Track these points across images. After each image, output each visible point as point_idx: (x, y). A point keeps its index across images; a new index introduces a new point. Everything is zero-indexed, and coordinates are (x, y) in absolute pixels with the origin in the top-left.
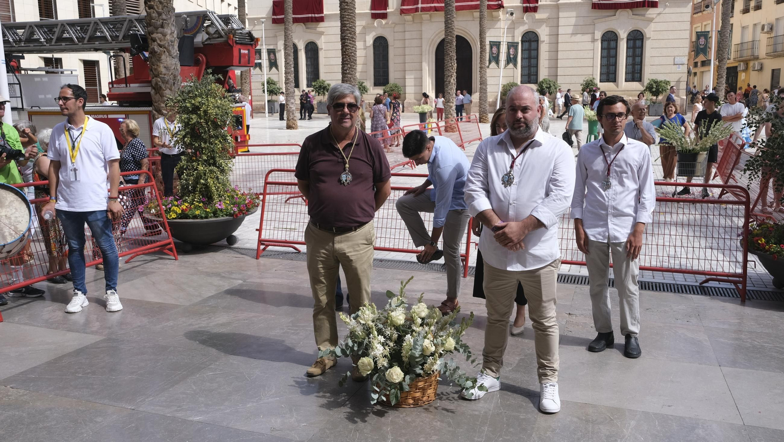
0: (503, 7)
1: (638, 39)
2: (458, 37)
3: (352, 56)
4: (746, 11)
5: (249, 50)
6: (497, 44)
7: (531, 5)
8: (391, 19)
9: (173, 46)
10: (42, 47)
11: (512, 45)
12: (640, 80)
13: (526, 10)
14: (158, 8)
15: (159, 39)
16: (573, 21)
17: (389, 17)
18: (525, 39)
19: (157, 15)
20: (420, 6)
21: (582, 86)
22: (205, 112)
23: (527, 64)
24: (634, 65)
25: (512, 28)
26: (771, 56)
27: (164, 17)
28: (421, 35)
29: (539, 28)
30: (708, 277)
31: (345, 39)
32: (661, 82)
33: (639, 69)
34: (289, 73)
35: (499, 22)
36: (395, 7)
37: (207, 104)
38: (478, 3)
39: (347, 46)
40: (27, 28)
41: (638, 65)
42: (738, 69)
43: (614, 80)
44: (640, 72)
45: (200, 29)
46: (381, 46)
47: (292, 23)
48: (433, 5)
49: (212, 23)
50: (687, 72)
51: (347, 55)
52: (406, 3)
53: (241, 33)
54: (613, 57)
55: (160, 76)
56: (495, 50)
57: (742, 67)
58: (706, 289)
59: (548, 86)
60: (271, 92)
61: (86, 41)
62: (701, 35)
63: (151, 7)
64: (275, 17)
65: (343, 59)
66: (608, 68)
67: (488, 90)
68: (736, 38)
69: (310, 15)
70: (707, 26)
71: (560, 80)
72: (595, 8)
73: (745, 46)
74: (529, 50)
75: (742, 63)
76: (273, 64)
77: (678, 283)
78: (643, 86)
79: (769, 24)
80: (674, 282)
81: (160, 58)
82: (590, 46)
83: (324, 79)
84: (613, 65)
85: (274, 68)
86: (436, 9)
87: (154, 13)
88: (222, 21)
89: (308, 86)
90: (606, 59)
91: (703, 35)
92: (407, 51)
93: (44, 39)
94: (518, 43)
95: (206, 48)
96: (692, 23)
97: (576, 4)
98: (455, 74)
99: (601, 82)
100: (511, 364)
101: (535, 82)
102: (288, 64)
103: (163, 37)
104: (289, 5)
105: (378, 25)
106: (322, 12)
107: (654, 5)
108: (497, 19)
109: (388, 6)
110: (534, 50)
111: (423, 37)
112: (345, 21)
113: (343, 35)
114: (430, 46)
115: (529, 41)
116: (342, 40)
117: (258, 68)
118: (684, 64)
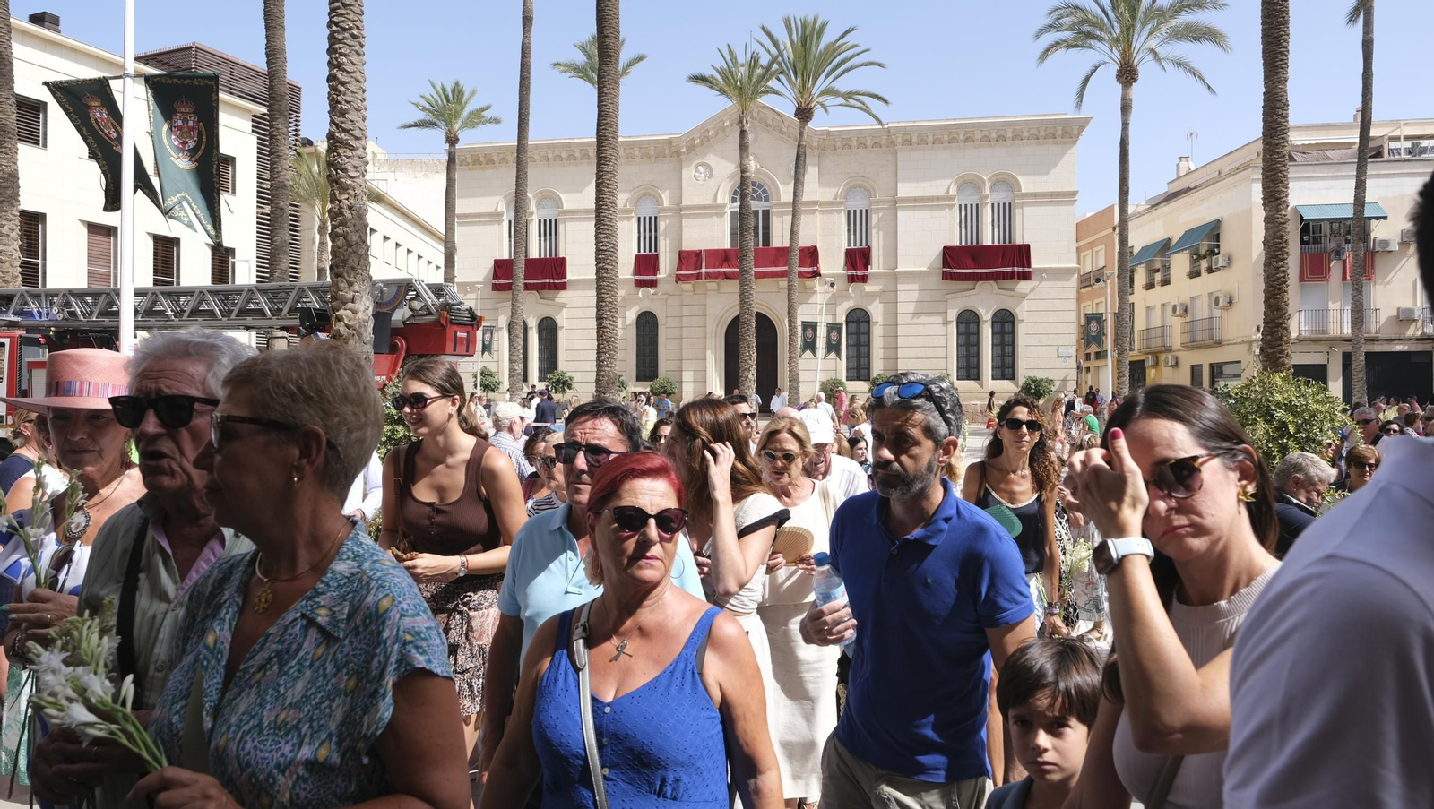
0: (820, 275)
1: (1007, 322)
2: (758, 314)
3: (612, 341)
4: (1150, 286)
5: (468, 333)
6: (810, 326)
7: (859, 273)
8: (661, 287)
9: (366, 327)
10: (168, 323)
11: (833, 327)
12: (1012, 377)
13: (852, 279)
14: (349, 276)
15: (347, 317)
16: (915, 296)
17: (659, 285)
18: (850, 319)
19: (347, 286)
20: (704, 270)
23: (854, 352)
24: (1003, 356)
25: (832, 304)
26: (1187, 347)
27: (356, 287)
28: (705, 310)
29: (870, 305)
32: (1042, 380)
33: (1010, 362)
34: (514, 361)
35: (814, 296)
36: (668, 273)
38: (786, 268)
39: (605, 327)
40: (149, 296)
41: (1009, 356)
42: (1146, 364)
43: (977, 377)
44: (1013, 366)
45: (401, 302)
46: (647, 324)
47: (522, 290)
48: (721, 270)
49: (418, 296)
50: (1076, 367)
51: (604, 340)
52: (684, 267)
53: (459, 309)
54: (974, 346)
56: (809, 333)
57: (1150, 361)
61: (233, 316)
62: (1092, 318)
63: (339, 274)
64: (497, 282)
65: (598, 345)
66: (968, 361)
67: (801, 389)
68: (1140, 323)
69: (547, 281)
70: (1100, 305)
72: (946, 279)
73: (1153, 333)
74: (858, 334)
75: (1150, 356)
76: (487, 346)
78: (1017, 387)
79: (1182, 304)
82: (941, 330)
83: (564, 370)
84: (974, 356)
85: (488, 354)
86: (727, 276)
87: (342, 282)
88: (432, 292)
89: (541, 379)
90: (964, 348)
91: (1096, 318)
92: (685, 332)
93: (172, 311)
94: (842, 325)
95: (408, 329)
96: (1079, 300)
97: (921, 272)
98: (754, 366)
99: (958, 379)
101: (867, 378)
102: (515, 348)
103: (352, 315)
104: (520, 268)
105: (643, 295)
106: (564, 276)
107: (1026, 276)
108: (812, 292)
109: (658, 270)
110: (864, 334)
111: (708, 313)
112: (604, 293)
113: (600, 312)
114: (718, 326)
115: (856, 322)
116: (598, 319)
118: (1071, 357)
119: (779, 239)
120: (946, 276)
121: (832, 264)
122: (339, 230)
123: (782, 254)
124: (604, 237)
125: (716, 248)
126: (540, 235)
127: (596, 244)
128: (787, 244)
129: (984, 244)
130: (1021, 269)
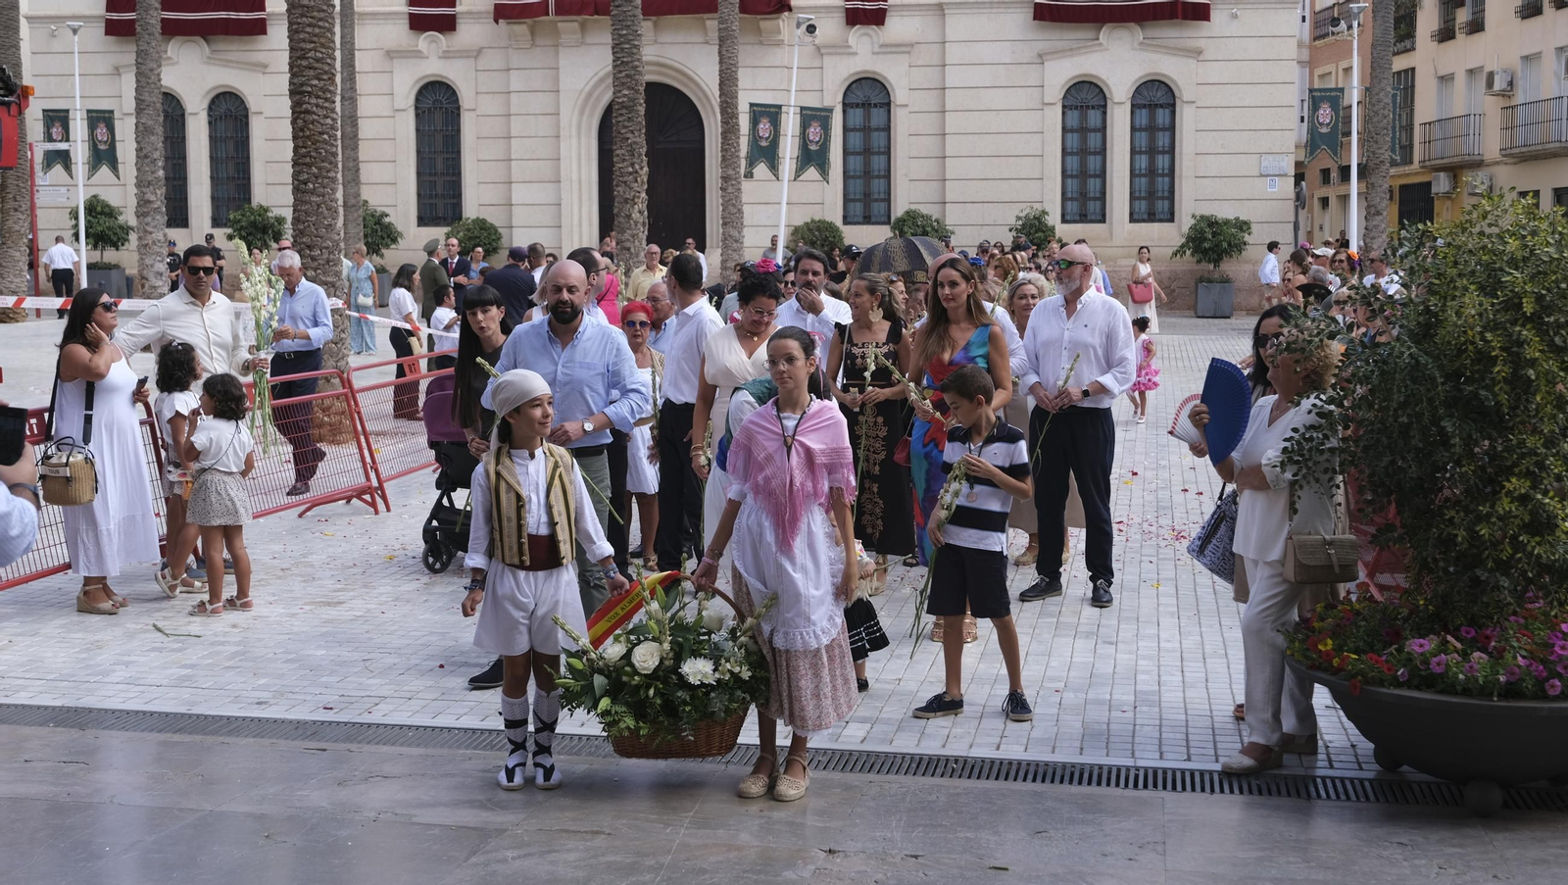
0: (790, 9)
1: (1161, 106)
2: (650, 85)
4: (1446, 34)
6: (771, 114)
7: (868, 6)
8: (464, 32)
11: (814, 116)
12: (1171, 218)
13: (854, 18)
17: (460, 28)
18: (852, 99)
21: (1014, 233)
23: (856, 162)
24: (1151, 174)
25: (814, 68)
26: (1512, 157)
28: (556, 80)
29: (891, 69)
31: (302, 93)
32: (1227, 222)
33: (1166, 187)
34: (149, 183)
35: (777, 50)
41: (1163, 175)
42: (1434, 190)
43: (1101, 217)
44: (1170, 195)
46: (438, 109)
47: (159, 37)
50: (1292, 195)
51: (308, 137)
54: (1095, 153)
56: (764, 128)
57: (1441, 184)
60: (101, 239)
64: (115, 16)
66: (1083, 184)
68: (1425, 108)
69: (223, 15)
72: (1042, 19)
73: (1448, 129)
74: (866, 130)
75: (1442, 174)
76: (103, 155)
77: (1141, 763)
78: (1179, 234)
79: (1504, 71)
80: (1129, 762)
82: (1032, 121)
83: (264, 204)
84: (1095, 176)
85: (105, 171)
86: (599, 8)
89: (216, 222)
90: (1075, 159)
91: (1331, 97)
92: (517, 126)
94: (830, 110)
96: (1310, 64)
98: (644, 195)
99: (1064, 221)
102: (146, 157)
105: (428, 49)
106: (263, 9)
107: (1198, 13)
108: (774, 42)
110: (877, 129)
111: (562, 86)
112: (304, 41)
113: (295, 81)
114: (582, 113)
115: (863, 105)
116: (292, 93)
117: (58, 169)
118: (1286, 175)
120: (1041, 13)
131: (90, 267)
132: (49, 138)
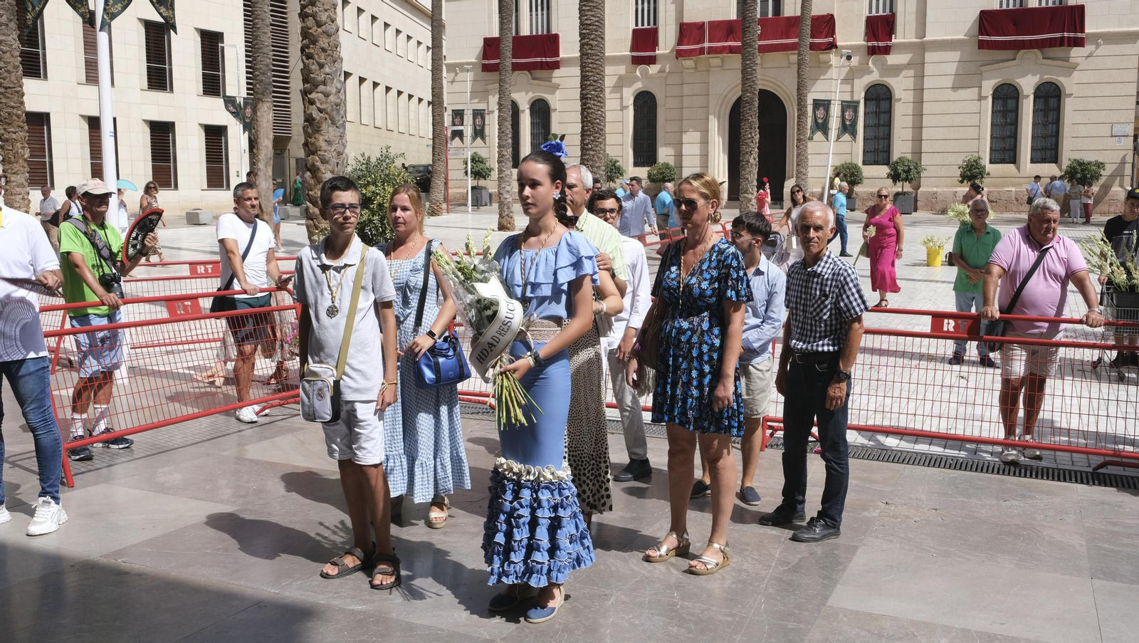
0: (836, 47)
1: (1052, 97)
2: (763, 92)
3: (597, 123)
7: (881, 44)
8: (661, 66)
9: (338, 111)
11: (849, 106)
12: (1055, 159)
13: (872, 51)
14: (319, 57)
15: (319, 100)
17: (659, 62)
18: (870, 96)
19: (318, 68)
20: (706, 45)
21: (961, 169)
22: (380, 206)
23: (871, 134)
24: (1045, 137)
25: (849, 79)
27: (327, 69)
28: (708, 89)
29: (893, 80)
30: (1108, 459)
31: (586, 98)
32: (1089, 163)
33: (1054, 143)
34: (504, 146)
35: (830, 71)
36: (668, 46)
37: (382, 194)
38: (796, 40)
39: (589, 108)
41: (1052, 136)
43: (1014, 160)
44: (1057, 147)
46: (645, 105)
47: (510, 71)
48: (726, 44)
50: (1132, 147)
51: (589, 121)
52: (685, 40)
54: (1011, 124)
55: (319, 153)
56: (821, 112)
58: (1101, 477)
59: (906, 168)
60: (478, 174)
63: (309, 57)
64: (487, 62)
65: (582, 128)
66: (1003, 142)
67: (810, 175)
69: (539, 59)
71: (926, 160)
72: (983, 48)
74: (878, 114)
77: (1060, 467)
78: (1061, 170)
80: (1054, 466)
81: (320, 127)
82: (974, 106)
84: (1011, 137)
85: (479, 139)
86: (732, 50)
87: (313, 64)
90: (999, 128)
92: (686, 113)
94: (858, 102)
97: (953, 41)
98: (756, 149)
99: (991, 162)
100: (789, 563)
101: (886, 162)
102: (503, 132)
103: (324, 99)
104: (507, 47)
105: (641, 74)
106: (558, 55)
107: (1079, 43)
108: (827, 66)
109: (657, 45)
110: (884, 113)
111: (711, 93)
112: (588, 71)
113: (584, 92)
114: (721, 106)
115: (876, 99)
116: (581, 99)
117: (457, 139)
118: (1127, 136)
119: (791, 8)
120: (982, 45)
121: (850, 34)
122: (308, 10)
123: (793, 24)
124: (588, 10)
125: (720, 19)
126: (531, 10)
127: (580, 18)
128: (798, 13)
129: (1030, 6)
130: (1072, 35)
131: (473, 188)
132: (454, 124)
